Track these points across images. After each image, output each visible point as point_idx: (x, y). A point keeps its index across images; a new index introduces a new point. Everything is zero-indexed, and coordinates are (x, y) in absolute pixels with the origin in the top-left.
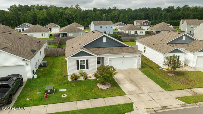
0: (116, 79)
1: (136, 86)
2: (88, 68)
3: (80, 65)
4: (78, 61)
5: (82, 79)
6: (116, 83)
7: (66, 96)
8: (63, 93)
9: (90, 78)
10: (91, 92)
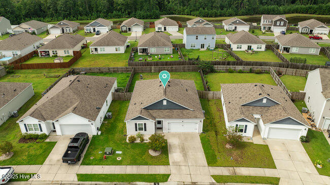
0: (170, 145)
1: (183, 156)
2: (145, 130)
3: (138, 127)
4: (136, 124)
5: (138, 141)
6: (167, 150)
7: (121, 158)
8: (119, 155)
9: (146, 141)
10: (141, 157)
